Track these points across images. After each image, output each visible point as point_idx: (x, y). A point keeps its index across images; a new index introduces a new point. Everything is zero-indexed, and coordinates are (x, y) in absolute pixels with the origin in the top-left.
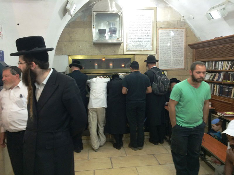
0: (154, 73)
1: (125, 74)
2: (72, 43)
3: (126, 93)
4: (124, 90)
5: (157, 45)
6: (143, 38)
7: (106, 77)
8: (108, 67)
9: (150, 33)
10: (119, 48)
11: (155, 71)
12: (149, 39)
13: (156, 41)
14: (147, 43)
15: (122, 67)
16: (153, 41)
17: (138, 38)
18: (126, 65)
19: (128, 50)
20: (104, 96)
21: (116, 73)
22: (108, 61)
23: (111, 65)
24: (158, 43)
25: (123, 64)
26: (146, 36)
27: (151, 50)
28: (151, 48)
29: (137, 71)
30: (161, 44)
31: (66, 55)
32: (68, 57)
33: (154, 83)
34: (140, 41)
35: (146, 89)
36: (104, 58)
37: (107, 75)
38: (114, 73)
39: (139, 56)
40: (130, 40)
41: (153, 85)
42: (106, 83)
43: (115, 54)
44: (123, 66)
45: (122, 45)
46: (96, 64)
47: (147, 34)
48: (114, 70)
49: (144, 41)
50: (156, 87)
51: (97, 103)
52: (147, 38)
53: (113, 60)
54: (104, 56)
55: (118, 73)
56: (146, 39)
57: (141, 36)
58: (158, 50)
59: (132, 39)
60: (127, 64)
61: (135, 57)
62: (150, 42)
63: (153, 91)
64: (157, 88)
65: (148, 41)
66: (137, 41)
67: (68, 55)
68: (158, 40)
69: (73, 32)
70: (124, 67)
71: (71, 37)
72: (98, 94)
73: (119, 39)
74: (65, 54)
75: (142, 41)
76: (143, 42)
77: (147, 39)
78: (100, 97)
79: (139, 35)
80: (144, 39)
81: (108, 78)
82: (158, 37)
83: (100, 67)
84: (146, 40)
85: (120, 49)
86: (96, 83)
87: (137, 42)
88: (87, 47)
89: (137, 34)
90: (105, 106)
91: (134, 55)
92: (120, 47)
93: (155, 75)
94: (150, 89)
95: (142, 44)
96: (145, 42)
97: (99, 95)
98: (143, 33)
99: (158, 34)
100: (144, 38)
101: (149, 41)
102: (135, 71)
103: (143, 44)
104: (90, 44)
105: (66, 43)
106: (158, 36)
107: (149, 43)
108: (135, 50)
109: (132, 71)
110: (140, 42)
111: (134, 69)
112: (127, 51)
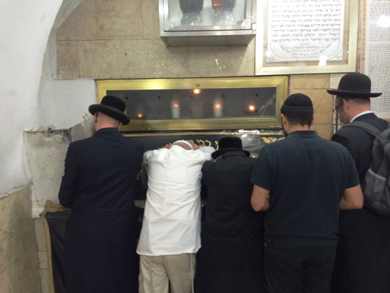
0: (373, 138)
1: (258, 133)
2: (105, 45)
3: (267, 205)
4: (260, 198)
5: (361, 46)
6: (316, 23)
7: (201, 143)
8: (209, 113)
9: (339, 7)
10: (243, 56)
11: (373, 130)
12: (336, 27)
13: (359, 32)
14: (327, 40)
15: (248, 113)
16: (347, 32)
17: (300, 23)
18: (263, 107)
19: (268, 61)
20: (189, 212)
21: (233, 131)
22: (210, 94)
23: (218, 106)
24: (364, 40)
25: (252, 104)
26: (328, 17)
27: (341, 59)
28: (341, 54)
29: (305, 128)
30: (374, 43)
31: (89, 78)
32: (97, 85)
33: (370, 171)
34: (305, 32)
35: (342, 195)
36: (198, 85)
37: (204, 138)
38: (227, 130)
39: (303, 80)
40: (276, 31)
41: (368, 180)
42: (200, 167)
43: (228, 75)
44: (252, 108)
45: (250, 46)
46: (176, 106)
47: (330, 12)
48: (225, 123)
49: (321, 32)
50: (379, 188)
51: (165, 238)
52: (328, 22)
53: (225, 94)
54: (199, 81)
55: (236, 130)
56: (325, 27)
57: (309, 18)
58: (364, 59)
59: (282, 28)
60: (264, 104)
61: (289, 83)
62: (338, 36)
63: (366, 200)
64: (384, 191)
65: (332, 32)
66: (296, 33)
67: (96, 80)
68: (364, 30)
69: (109, 10)
70: (256, 113)
71: (101, 27)
72: (170, 204)
73: (243, 25)
74: (87, 76)
75: (312, 32)
76: (317, 36)
77: (329, 27)
78: (175, 216)
79: (305, 13)
80: (321, 28)
81: (207, 144)
82: (364, 20)
83: (186, 113)
84: (325, 30)
85: (245, 59)
86: (165, 165)
87: (298, 38)
88: (148, 54)
89: (297, 13)
90: (192, 246)
91: (285, 77)
92: (246, 54)
93: (375, 143)
94: (355, 197)
95: (312, 43)
96: (322, 37)
97: (175, 208)
98: (318, 8)
99: (365, 10)
100: (318, 23)
101: (336, 32)
102: (299, 128)
103: (316, 43)
104: (156, 47)
105: (88, 45)
106: (365, 15)
107: (335, 40)
108: (291, 62)
109: (286, 127)
110: (308, 37)
111: (296, 124)
112: (267, 64)
